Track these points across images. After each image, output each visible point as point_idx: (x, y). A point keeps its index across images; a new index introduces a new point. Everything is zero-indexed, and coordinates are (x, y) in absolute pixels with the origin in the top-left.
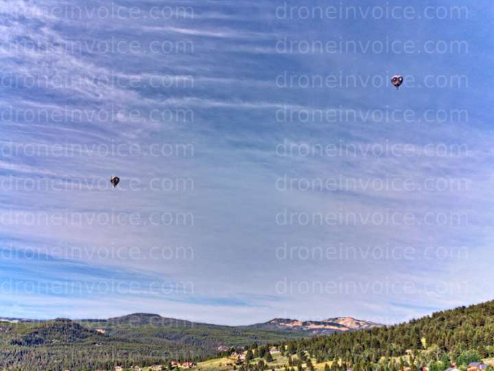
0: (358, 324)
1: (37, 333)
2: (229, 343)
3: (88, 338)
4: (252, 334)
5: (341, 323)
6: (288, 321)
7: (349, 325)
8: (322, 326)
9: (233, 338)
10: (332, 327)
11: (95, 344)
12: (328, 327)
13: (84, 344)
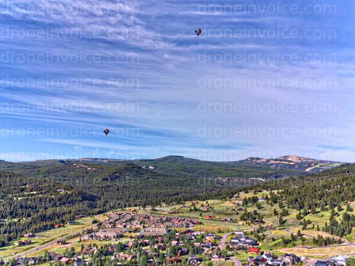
0: (300, 159)
1: (116, 172)
2: (225, 175)
3: (145, 175)
4: (237, 169)
5: (289, 159)
6: (258, 159)
7: (294, 160)
8: (279, 162)
9: (226, 172)
10: (285, 162)
11: (149, 178)
12: (282, 162)
13: (143, 178)
